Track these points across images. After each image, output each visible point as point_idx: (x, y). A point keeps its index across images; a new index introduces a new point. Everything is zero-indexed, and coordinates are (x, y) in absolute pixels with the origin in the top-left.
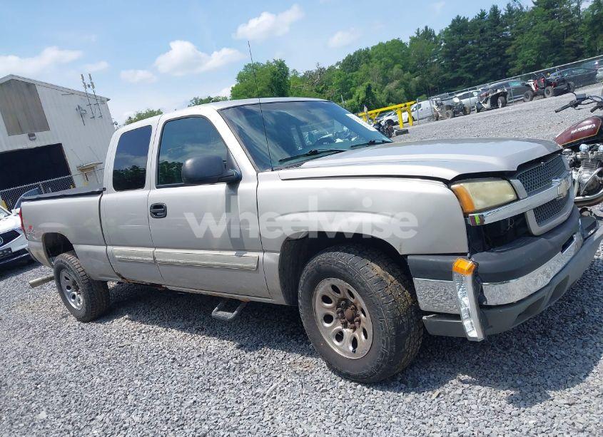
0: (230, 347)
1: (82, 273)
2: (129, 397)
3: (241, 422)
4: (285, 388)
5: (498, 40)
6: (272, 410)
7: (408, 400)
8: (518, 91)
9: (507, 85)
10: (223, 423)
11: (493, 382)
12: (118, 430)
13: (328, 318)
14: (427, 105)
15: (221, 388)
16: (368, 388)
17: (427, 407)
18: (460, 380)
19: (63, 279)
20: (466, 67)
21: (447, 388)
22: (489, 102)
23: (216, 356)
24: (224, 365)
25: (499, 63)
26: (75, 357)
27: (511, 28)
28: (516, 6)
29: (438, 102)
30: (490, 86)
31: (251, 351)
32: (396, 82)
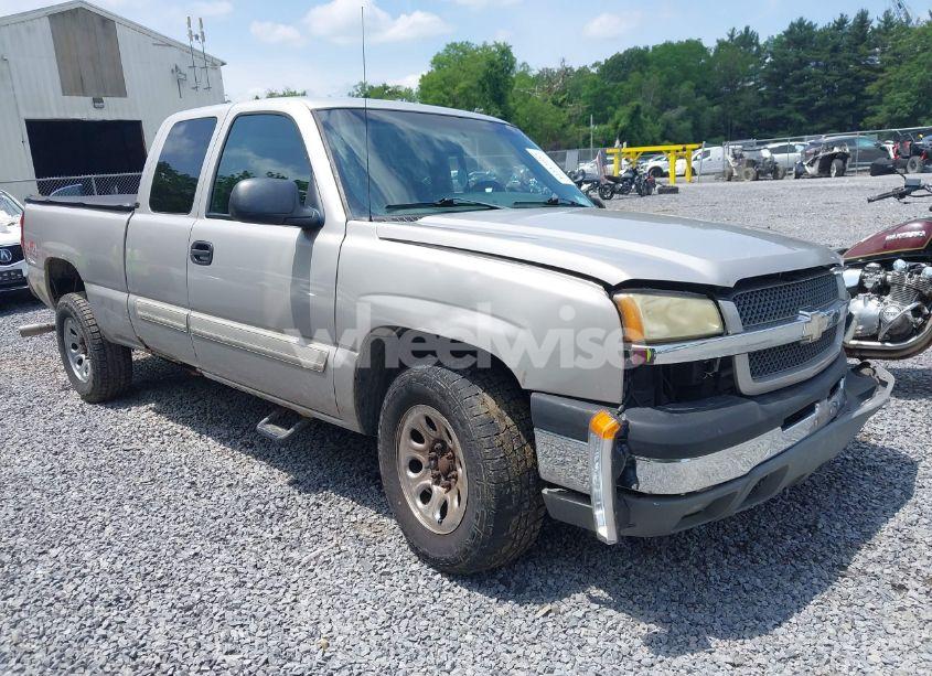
0: (280, 479)
1: (94, 329)
2: (107, 529)
3: (248, 598)
4: (333, 559)
5: (857, 68)
6: (301, 588)
7: (501, 611)
8: (866, 155)
9: (851, 142)
10: (223, 594)
11: (636, 608)
12: (72, 575)
13: (415, 466)
14: (719, 154)
15: (242, 541)
16: (451, 581)
17: (524, 628)
18: (590, 597)
19: (67, 332)
20: (798, 103)
21: (564, 605)
22: (817, 164)
23: (254, 491)
24: (260, 507)
25: (851, 105)
26: (56, 453)
27: (883, 52)
28: (898, 16)
29: (736, 152)
30: (825, 139)
31: (307, 492)
32: (682, 109)
